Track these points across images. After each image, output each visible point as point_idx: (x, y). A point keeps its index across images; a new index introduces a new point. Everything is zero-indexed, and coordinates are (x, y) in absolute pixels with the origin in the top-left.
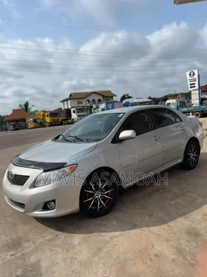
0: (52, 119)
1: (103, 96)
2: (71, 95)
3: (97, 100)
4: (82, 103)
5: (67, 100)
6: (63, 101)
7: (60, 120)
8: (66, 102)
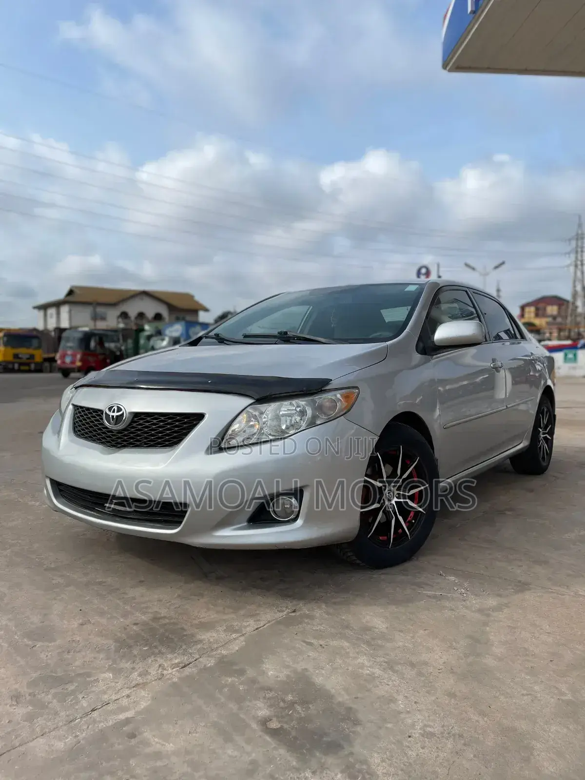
0: (11, 351)
1: (172, 308)
2: (71, 292)
3: (150, 314)
4: (103, 318)
5: (57, 305)
6: (44, 307)
7: (38, 359)
8: (52, 311)
